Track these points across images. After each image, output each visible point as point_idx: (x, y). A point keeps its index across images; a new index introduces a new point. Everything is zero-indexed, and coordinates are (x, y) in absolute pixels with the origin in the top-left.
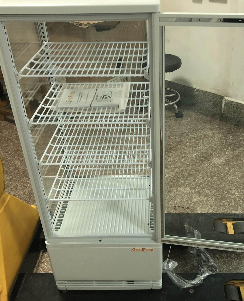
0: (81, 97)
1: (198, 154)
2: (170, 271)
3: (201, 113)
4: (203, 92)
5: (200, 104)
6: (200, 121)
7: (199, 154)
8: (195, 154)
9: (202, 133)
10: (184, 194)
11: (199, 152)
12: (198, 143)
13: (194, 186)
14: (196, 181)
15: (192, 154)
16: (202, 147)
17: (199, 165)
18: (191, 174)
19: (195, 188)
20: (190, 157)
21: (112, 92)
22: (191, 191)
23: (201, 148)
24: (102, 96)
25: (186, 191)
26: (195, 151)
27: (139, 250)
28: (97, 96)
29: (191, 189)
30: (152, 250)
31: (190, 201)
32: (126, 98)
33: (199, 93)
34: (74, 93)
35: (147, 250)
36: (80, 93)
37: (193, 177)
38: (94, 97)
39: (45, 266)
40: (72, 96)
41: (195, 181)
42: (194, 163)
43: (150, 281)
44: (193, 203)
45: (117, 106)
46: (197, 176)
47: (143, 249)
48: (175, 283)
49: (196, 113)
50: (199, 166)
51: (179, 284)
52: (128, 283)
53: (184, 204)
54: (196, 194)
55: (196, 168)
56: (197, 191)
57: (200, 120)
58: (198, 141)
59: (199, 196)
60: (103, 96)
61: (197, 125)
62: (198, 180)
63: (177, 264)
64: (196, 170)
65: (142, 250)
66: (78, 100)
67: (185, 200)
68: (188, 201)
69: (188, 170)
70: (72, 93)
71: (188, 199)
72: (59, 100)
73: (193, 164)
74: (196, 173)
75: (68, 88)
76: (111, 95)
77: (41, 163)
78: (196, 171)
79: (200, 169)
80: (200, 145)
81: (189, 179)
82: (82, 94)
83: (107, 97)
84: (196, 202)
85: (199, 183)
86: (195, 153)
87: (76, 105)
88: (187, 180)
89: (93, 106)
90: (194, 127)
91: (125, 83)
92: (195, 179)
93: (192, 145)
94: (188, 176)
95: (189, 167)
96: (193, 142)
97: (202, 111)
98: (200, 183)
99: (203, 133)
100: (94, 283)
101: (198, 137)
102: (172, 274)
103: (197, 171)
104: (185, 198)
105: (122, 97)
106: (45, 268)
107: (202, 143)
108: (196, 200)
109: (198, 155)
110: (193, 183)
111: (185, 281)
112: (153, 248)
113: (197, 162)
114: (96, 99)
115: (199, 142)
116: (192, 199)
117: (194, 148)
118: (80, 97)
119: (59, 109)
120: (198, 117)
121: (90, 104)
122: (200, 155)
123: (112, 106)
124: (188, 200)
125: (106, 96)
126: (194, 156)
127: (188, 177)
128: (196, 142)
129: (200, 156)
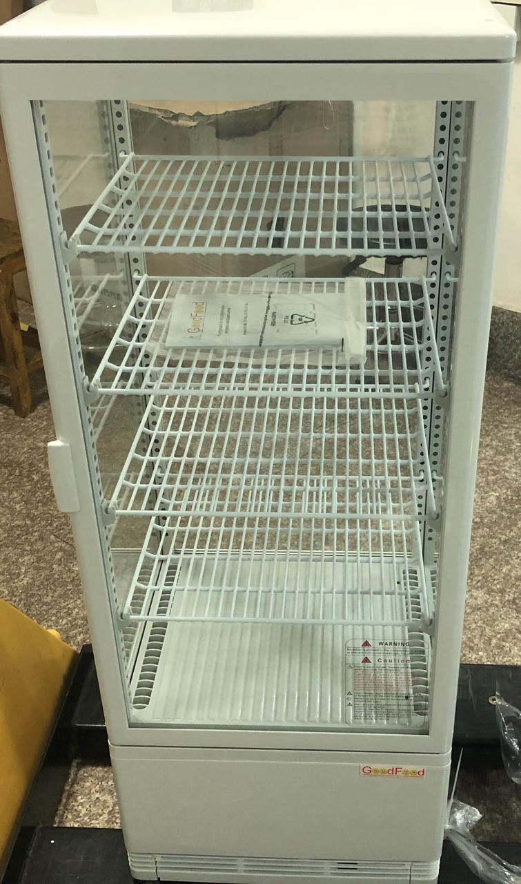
0: (228, 317)
1: (504, 493)
2: (461, 834)
3: (508, 377)
4: (513, 316)
5: (502, 350)
6: (506, 399)
7: (509, 493)
8: (497, 494)
9: (513, 432)
10: (471, 607)
11: (507, 488)
12: (504, 462)
13: (498, 586)
14: (504, 570)
15: (486, 493)
16: (516, 473)
17: (511, 525)
18: (487, 549)
19: (502, 591)
20: (482, 502)
21: (314, 306)
22: (492, 601)
23: (514, 475)
24: (287, 317)
25: (476, 599)
26: (494, 484)
27: (383, 771)
28: (274, 315)
29: (489, 595)
30: (421, 773)
31: (490, 628)
32: (358, 323)
33: (502, 318)
34: (204, 306)
35: (406, 772)
36: (223, 307)
37: (496, 560)
38: (266, 320)
39: (80, 807)
40: (202, 314)
41: (500, 571)
42: (494, 520)
43: (404, 865)
44: (499, 636)
45: (337, 346)
46: (506, 557)
47: (395, 769)
48: (477, 872)
49: (492, 374)
50: (509, 528)
51: (489, 874)
52: (339, 868)
53: (473, 636)
54: (505, 609)
55: (500, 533)
56: (508, 601)
57: (505, 397)
58: (504, 455)
59: (515, 615)
60: (292, 316)
61: (497, 409)
62: (509, 567)
63: (479, 816)
64: (503, 539)
65: (391, 772)
66: (221, 326)
67: (474, 626)
68: (485, 628)
69: (478, 539)
70: (200, 307)
71: (484, 621)
72: (166, 326)
73: (491, 520)
74: (502, 547)
75: (185, 291)
76: (315, 314)
77: (113, 508)
78: (500, 540)
79: (513, 536)
80: (509, 467)
81: (483, 565)
82: (229, 309)
83: (304, 319)
84: (508, 633)
85: (511, 577)
86: (495, 491)
87: (219, 341)
88: (477, 566)
89: (267, 344)
90: (489, 416)
91: (349, 281)
92: (501, 565)
93: (485, 466)
94: (480, 556)
95: (480, 531)
96: (488, 457)
97: (510, 370)
98: (515, 579)
99: (515, 434)
100: (240, 863)
101: (501, 444)
102: (468, 844)
103: (505, 542)
104: (474, 620)
105: (347, 320)
106: (79, 812)
107: (514, 463)
108: (507, 626)
109: (505, 496)
110: (496, 577)
111: (506, 867)
112: (425, 767)
113: (502, 517)
114: (273, 324)
115: (507, 459)
116: (496, 623)
117: (493, 475)
118: (225, 317)
119: (170, 351)
120: (497, 386)
121: (259, 338)
122: (510, 497)
123: (322, 346)
124: (485, 625)
125: (299, 317)
126: (492, 498)
127: (481, 559)
128: (495, 459)
129: (512, 499)
